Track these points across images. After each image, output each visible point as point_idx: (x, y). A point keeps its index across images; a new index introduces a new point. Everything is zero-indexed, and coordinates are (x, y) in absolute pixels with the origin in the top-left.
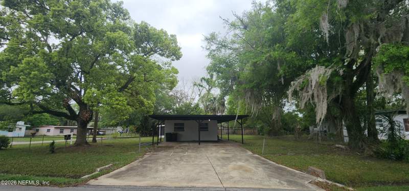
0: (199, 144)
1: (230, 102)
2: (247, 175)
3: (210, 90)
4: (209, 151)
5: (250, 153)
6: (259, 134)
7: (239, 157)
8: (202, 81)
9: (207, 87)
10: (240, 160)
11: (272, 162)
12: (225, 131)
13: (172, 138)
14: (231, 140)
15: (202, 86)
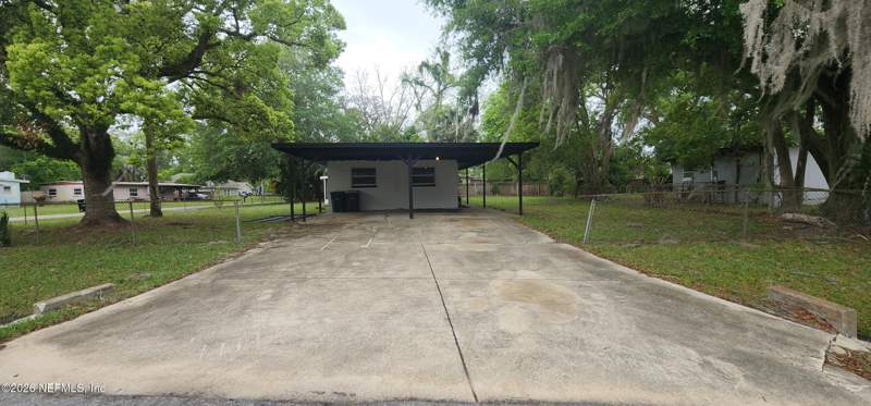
0: (411, 217)
1: (489, 122)
2: (560, 325)
3: (440, 92)
4: (432, 236)
5: (546, 239)
6: (552, 193)
7: (518, 253)
8: (421, 70)
9: (435, 86)
10: (523, 261)
11: (626, 270)
12: (476, 188)
13: (348, 204)
14: (490, 207)
15: (422, 84)
